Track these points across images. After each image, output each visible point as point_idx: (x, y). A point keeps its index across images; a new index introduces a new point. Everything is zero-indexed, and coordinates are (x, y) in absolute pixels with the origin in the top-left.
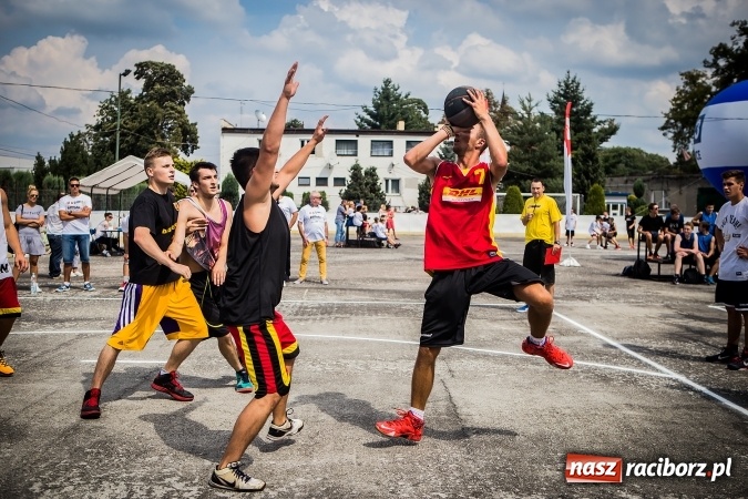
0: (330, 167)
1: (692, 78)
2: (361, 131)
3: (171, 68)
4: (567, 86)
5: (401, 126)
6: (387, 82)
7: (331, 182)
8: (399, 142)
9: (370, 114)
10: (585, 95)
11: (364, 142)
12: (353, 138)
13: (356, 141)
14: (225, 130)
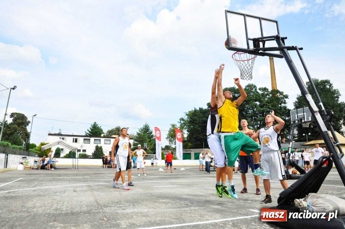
0: (82, 146)
1: (173, 126)
2: (90, 136)
3: (23, 115)
4: (146, 126)
5: (102, 135)
6: (95, 123)
7: (82, 151)
8: (102, 140)
9: (90, 132)
10: (150, 129)
11: (92, 139)
12: (89, 138)
13: (89, 140)
14: (49, 134)
